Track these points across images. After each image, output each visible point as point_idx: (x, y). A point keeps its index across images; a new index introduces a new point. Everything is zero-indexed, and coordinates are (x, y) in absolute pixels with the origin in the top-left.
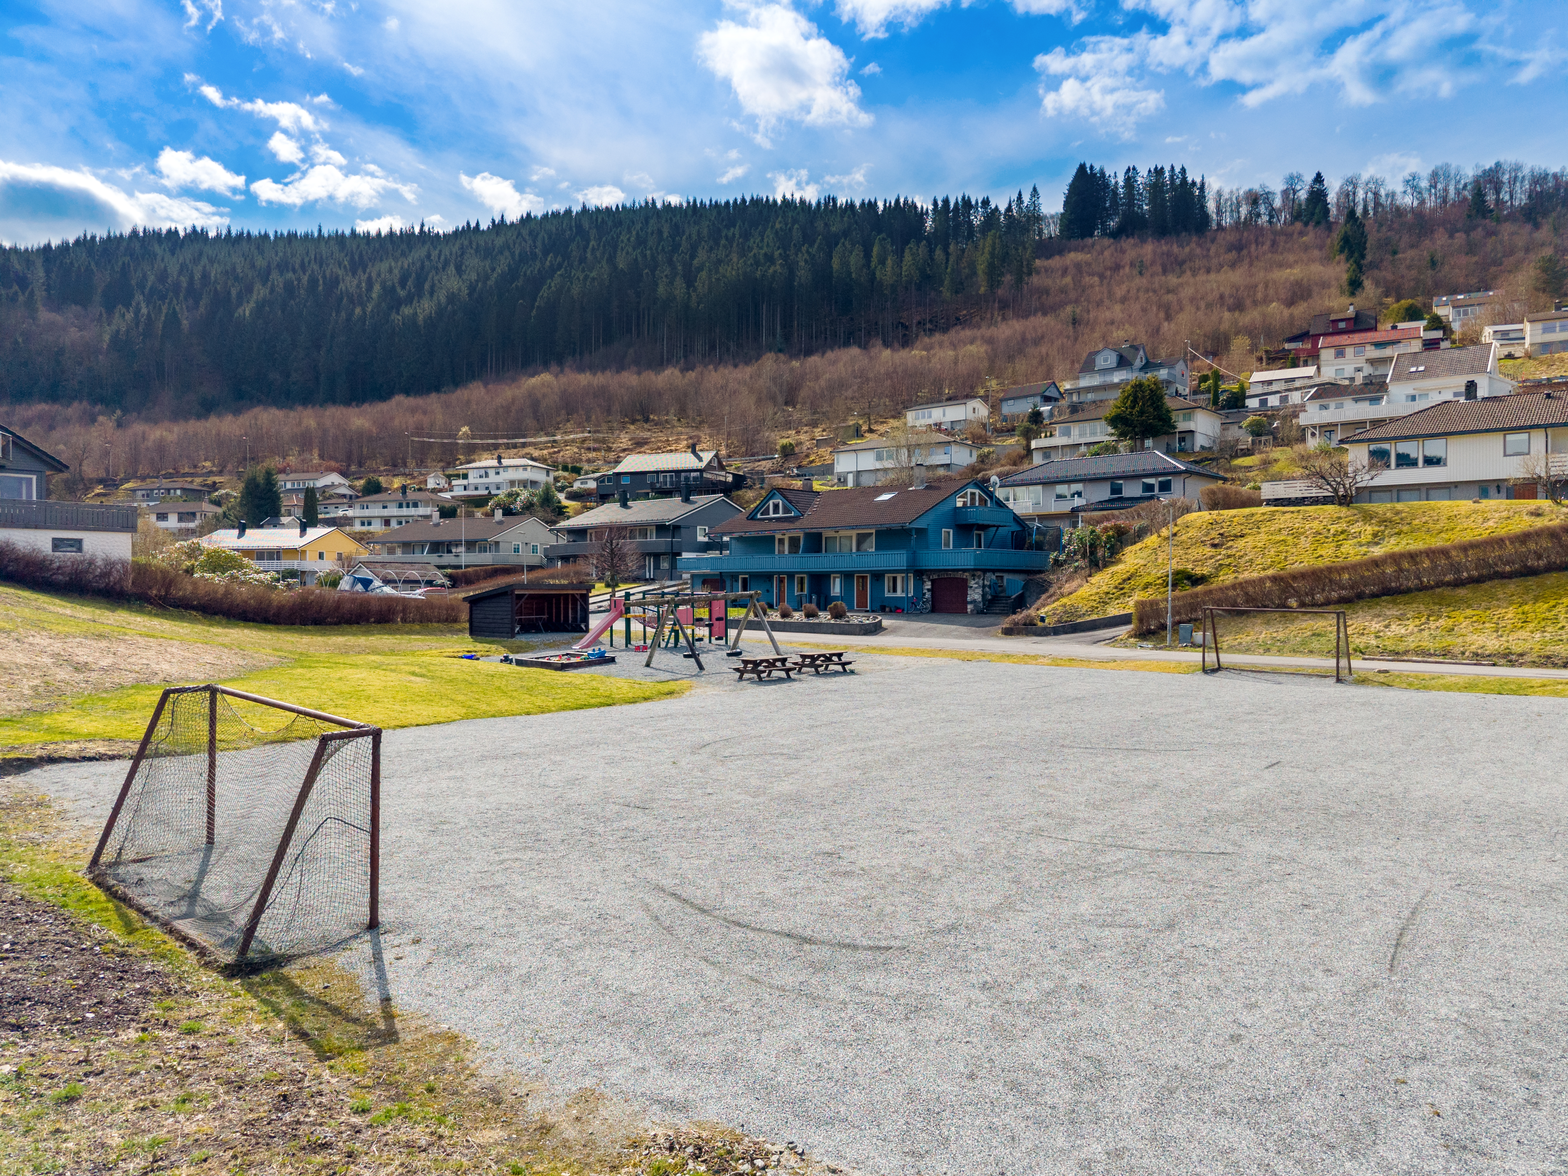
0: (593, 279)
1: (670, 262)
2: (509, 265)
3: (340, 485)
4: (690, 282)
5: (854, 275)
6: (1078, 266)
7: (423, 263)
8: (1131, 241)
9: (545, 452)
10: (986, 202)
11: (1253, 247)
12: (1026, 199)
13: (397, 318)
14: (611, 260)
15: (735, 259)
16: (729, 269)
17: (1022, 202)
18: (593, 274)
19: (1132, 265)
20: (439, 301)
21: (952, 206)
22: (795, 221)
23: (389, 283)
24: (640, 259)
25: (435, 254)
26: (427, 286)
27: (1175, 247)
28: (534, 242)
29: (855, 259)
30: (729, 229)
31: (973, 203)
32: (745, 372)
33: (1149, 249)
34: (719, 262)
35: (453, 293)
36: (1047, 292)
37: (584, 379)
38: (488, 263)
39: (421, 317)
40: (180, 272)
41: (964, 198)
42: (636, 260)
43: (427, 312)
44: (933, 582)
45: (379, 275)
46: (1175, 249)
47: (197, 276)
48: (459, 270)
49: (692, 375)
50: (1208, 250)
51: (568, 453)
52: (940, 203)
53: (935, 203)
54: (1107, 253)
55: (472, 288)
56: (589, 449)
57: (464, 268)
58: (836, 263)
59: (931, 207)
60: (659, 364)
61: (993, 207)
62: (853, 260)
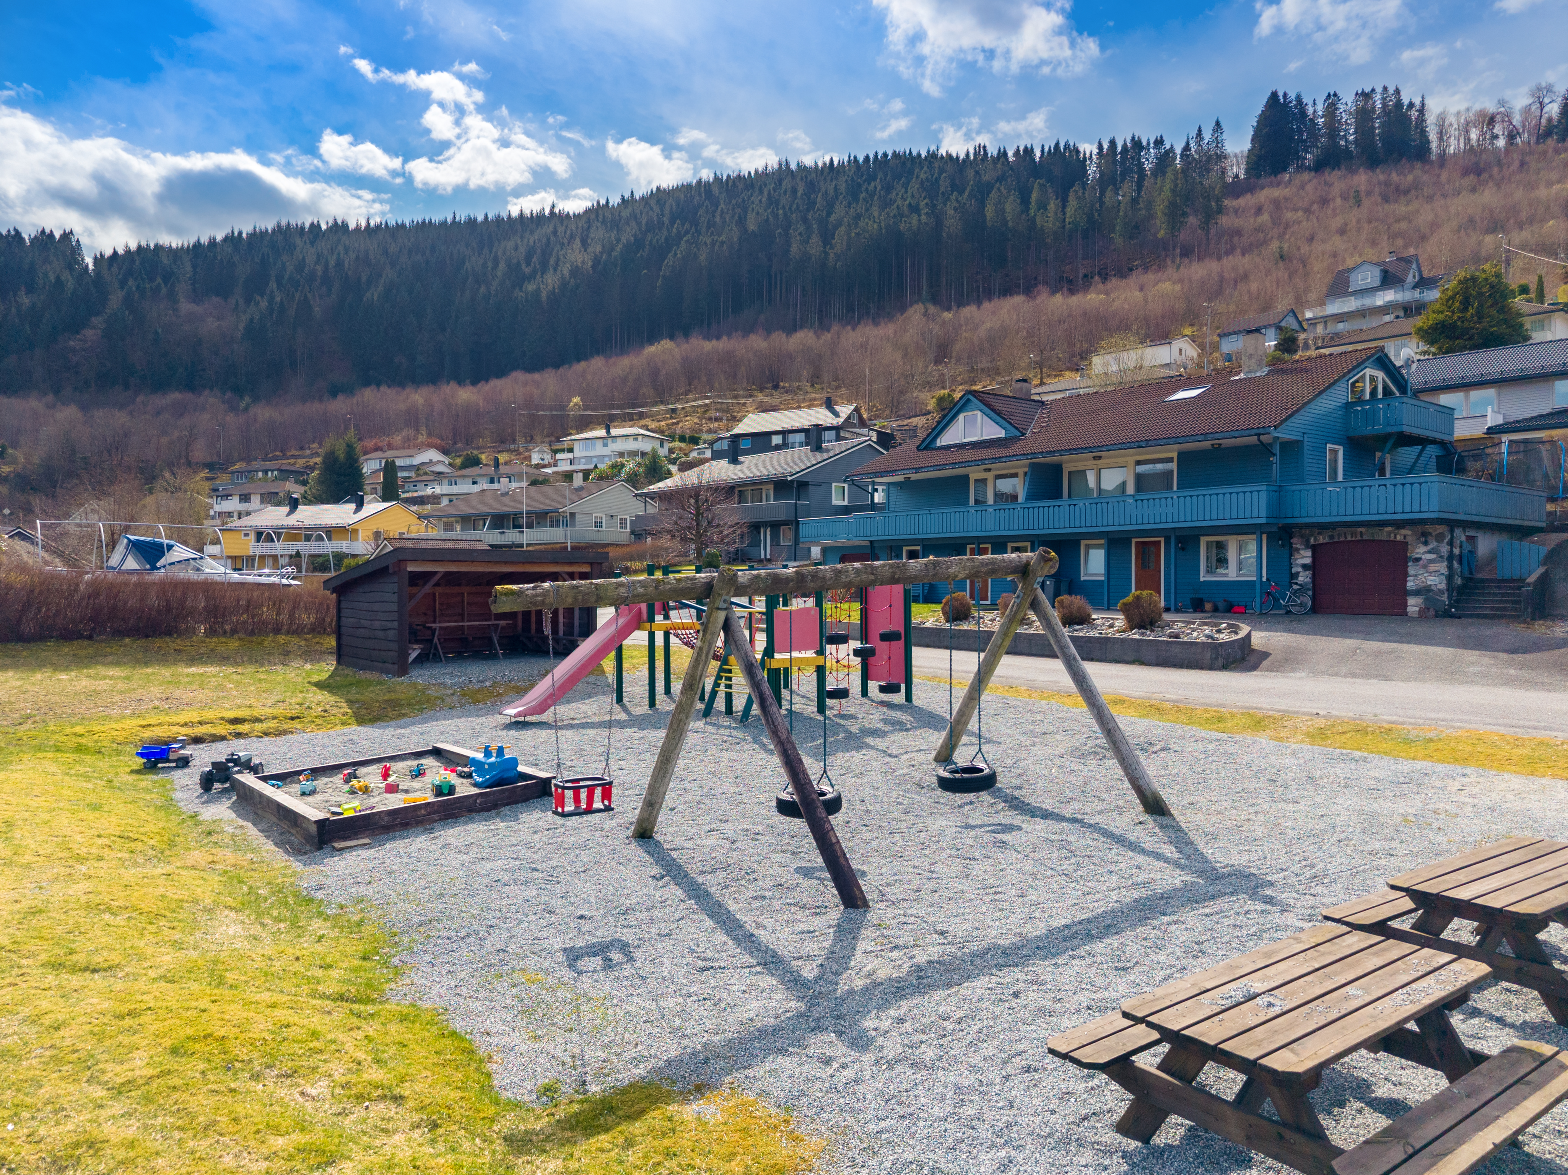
0: (723, 243)
1: (805, 220)
2: (635, 236)
3: (439, 462)
4: (827, 237)
5: (1010, 224)
6: (1277, 204)
7: (548, 239)
8: (1337, 173)
9: (663, 423)
10: (1159, 142)
11: (1496, 170)
12: (1207, 136)
13: (519, 294)
14: (741, 222)
15: (876, 214)
16: (870, 222)
17: (1202, 139)
18: (723, 238)
19: (1345, 198)
20: (562, 275)
21: (1119, 149)
22: (942, 171)
23: (515, 261)
24: (771, 219)
25: (561, 230)
26: (552, 261)
27: (1394, 175)
28: (662, 210)
29: (1011, 206)
30: (869, 184)
31: (1144, 143)
32: (887, 330)
33: (1362, 179)
34: (858, 217)
35: (577, 267)
36: (1239, 233)
37: (709, 346)
38: (613, 235)
39: (544, 294)
40: (318, 262)
41: (1133, 138)
42: (767, 220)
43: (550, 287)
44: (1315, 549)
45: (504, 253)
46: (1395, 177)
47: (332, 263)
48: (585, 244)
49: (828, 336)
50: (1439, 176)
51: (687, 424)
52: (1106, 146)
53: (1100, 147)
54: (1309, 187)
55: (596, 261)
56: (710, 419)
57: (589, 241)
58: (990, 211)
59: (1095, 151)
60: (791, 328)
61: (1168, 147)
62: (1008, 207)
